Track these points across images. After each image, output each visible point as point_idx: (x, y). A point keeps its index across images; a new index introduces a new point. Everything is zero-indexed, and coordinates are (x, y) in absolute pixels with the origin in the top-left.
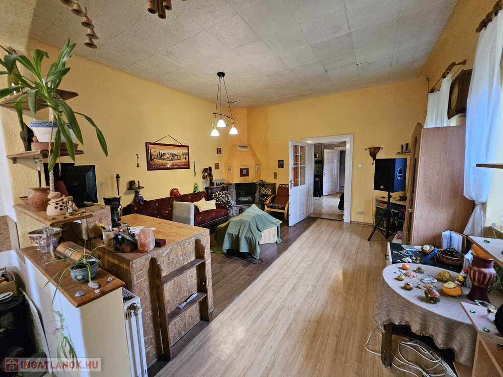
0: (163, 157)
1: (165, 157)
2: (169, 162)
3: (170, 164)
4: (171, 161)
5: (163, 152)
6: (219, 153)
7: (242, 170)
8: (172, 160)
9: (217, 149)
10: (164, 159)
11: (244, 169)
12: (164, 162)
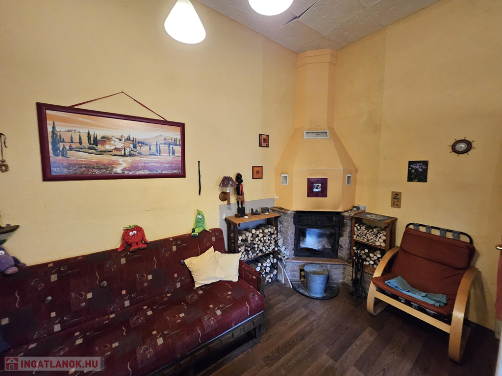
0: (100, 147)
1: (108, 147)
2: (120, 160)
3: (124, 165)
4: (129, 159)
5: (100, 133)
6: (265, 145)
7: (311, 183)
8: (130, 155)
9: (260, 135)
10: (103, 152)
11: (318, 181)
12: (106, 159)
